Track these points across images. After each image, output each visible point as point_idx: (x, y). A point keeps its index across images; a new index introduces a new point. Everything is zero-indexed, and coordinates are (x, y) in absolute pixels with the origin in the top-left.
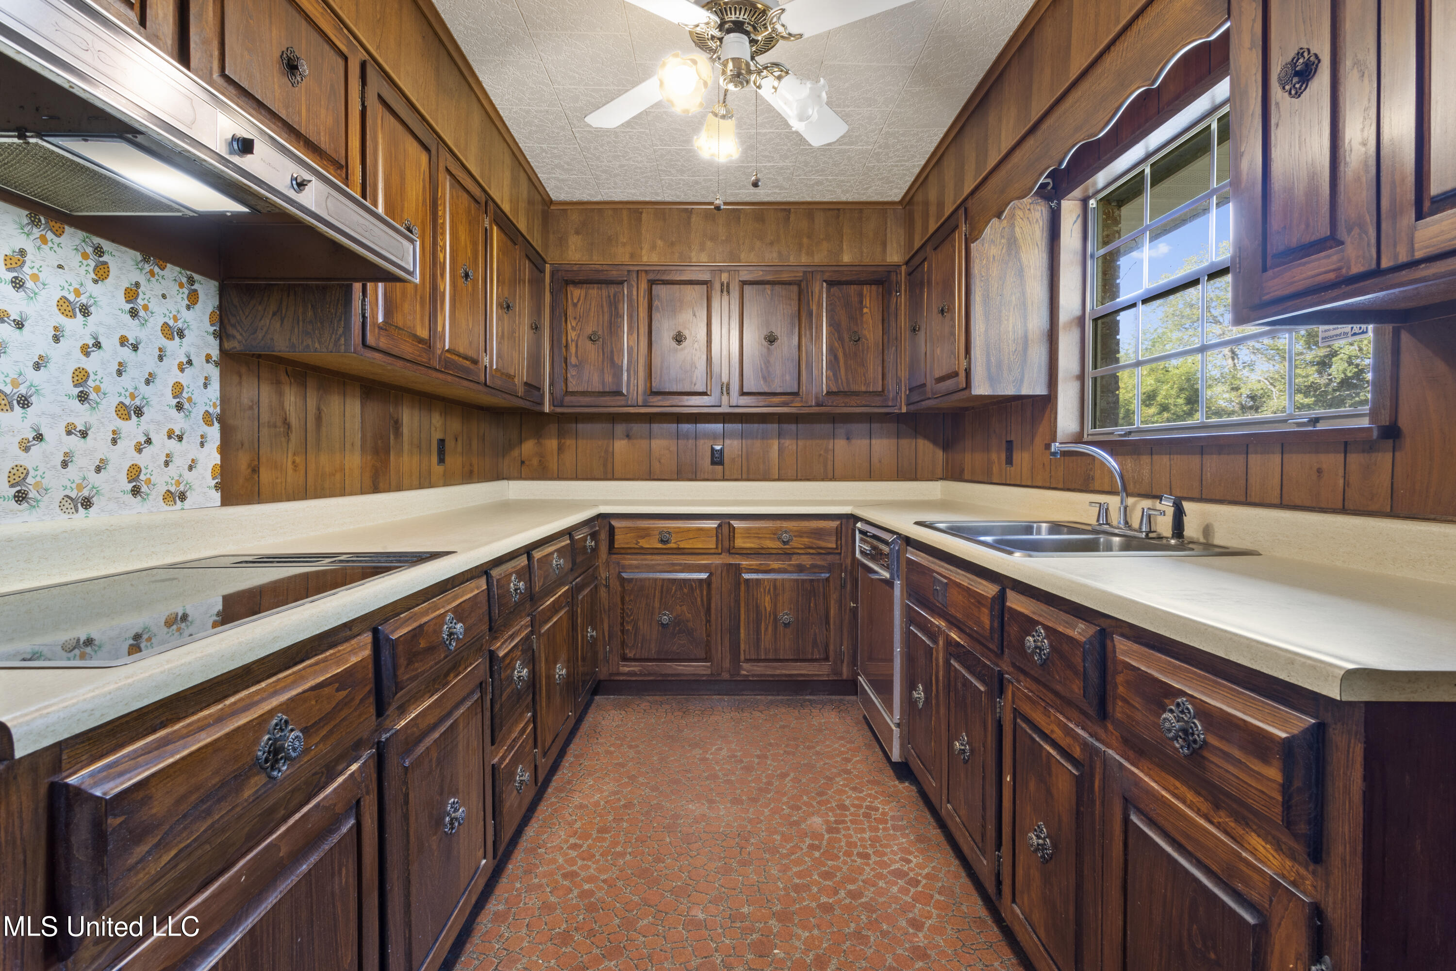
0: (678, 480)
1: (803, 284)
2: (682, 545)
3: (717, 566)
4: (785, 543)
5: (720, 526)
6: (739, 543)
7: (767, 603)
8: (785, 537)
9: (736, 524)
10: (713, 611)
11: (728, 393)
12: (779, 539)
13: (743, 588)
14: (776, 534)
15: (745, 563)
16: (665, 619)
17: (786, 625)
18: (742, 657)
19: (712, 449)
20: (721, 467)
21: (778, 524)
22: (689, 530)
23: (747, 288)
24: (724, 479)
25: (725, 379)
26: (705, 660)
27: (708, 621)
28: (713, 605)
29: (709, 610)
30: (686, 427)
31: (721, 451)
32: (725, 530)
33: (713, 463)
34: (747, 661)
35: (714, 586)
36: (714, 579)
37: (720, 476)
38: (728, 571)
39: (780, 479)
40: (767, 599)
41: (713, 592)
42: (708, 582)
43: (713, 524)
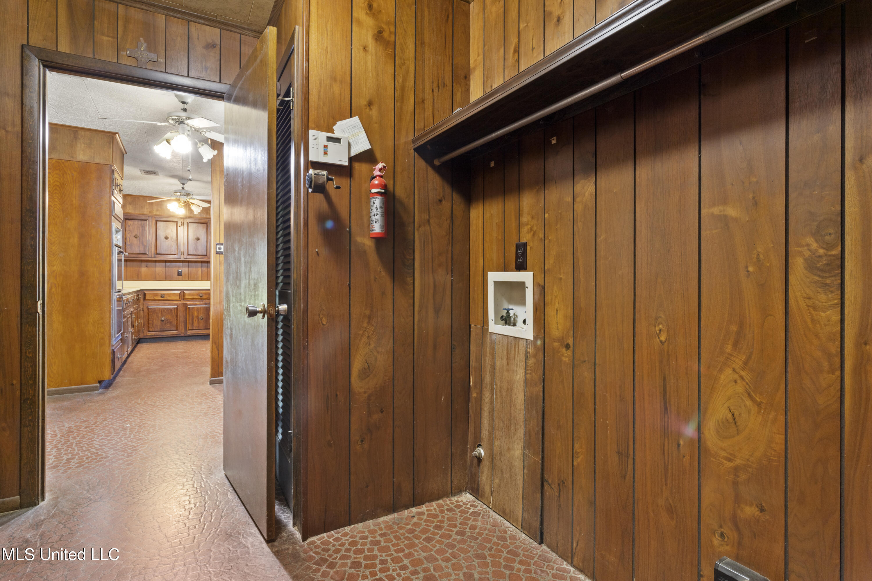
0: (165, 280)
1: (208, 224)
2: (168, 298)
3: (180, 304)
4: (201, 297)
5: (181, 292)
6: (187, 297)
7: (195, 314)
8: (201, 295)
9: (186, 292)
10: (178, 316)
11: (183, 255)
12: (199, 296)
13: (188, 310)
14: (198, 294)
15: (188, 303)
16: (163, 319)
17: (201, 319)
18: (188, 329)
19: (178, 271)
20: (181, 277)
21: (199, 292)
22: (170, 294)
23: (189, 224)
24: (182, 280)
25: (182, 250)
26: (176, 330)
27: (177, 319)
28: (178, 315)
29: (177, 316)
30: (168, 264)
31: (181, 272)
32: (182, 294)
33: (178, 275)
34: (189, 330)
35: (179, 309)
36: (179, 307)
37: (181, 279)
38: (183, 305)
39: (201, 280)
40: (196, 312)
41: (178, 311)
42: (177, 309)
43: (179, 292)
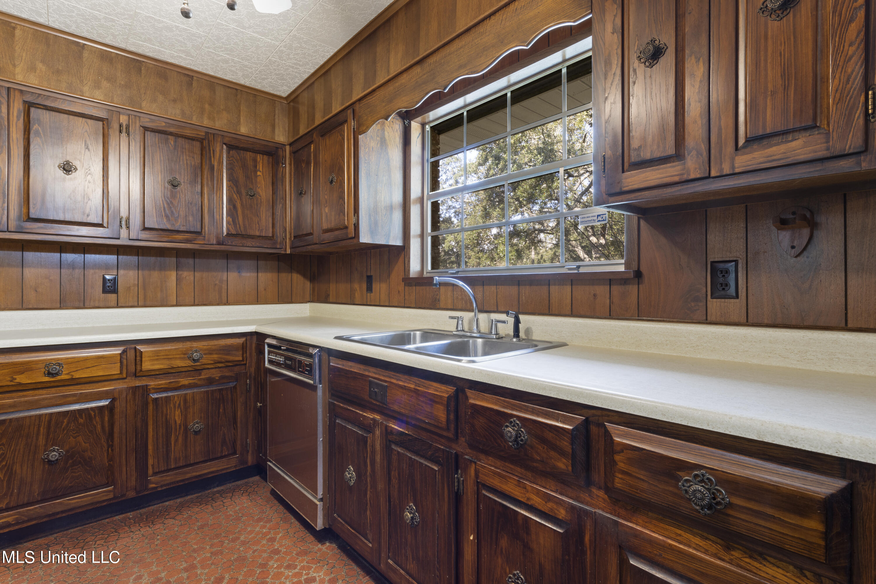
0: (60, 308)
1: (205, 143)
2: (77, 375)
3: (120, 391)
4: (194, 361)
5: (124, 351)
6: (147, 365)
7: (177, 416)
8: (196, 355)
9: (141, 348)
10: (116, 435)
11: (128, 227)
12: (189, 358)
13: (151, 407)
14: (187, 355)
15: (152, 383)
16: (54, 455)
17: (196, 433)
18: (150, 472)
19: (104, 278)
20: (114, 296)
21: (188, 344)
22: (86, 359)
23: (148, 134)
24: (118, 306)
25: (124, 213)
26: (107, 485)
27: (111, 446)
28: (116, 429)
29: (111, 434)
30: (69, 257)
31: (115, 281)
32: (131, 354)
33: (105, 291)
34: (156, 473)
35: (117, 410)
36: (117, 404)
37: (114, 303)
38: (134, 393)
39: (177, 305)
40: (178, 412)
41: (117, 417)
42: (111, 408)
43: (117, 351)
